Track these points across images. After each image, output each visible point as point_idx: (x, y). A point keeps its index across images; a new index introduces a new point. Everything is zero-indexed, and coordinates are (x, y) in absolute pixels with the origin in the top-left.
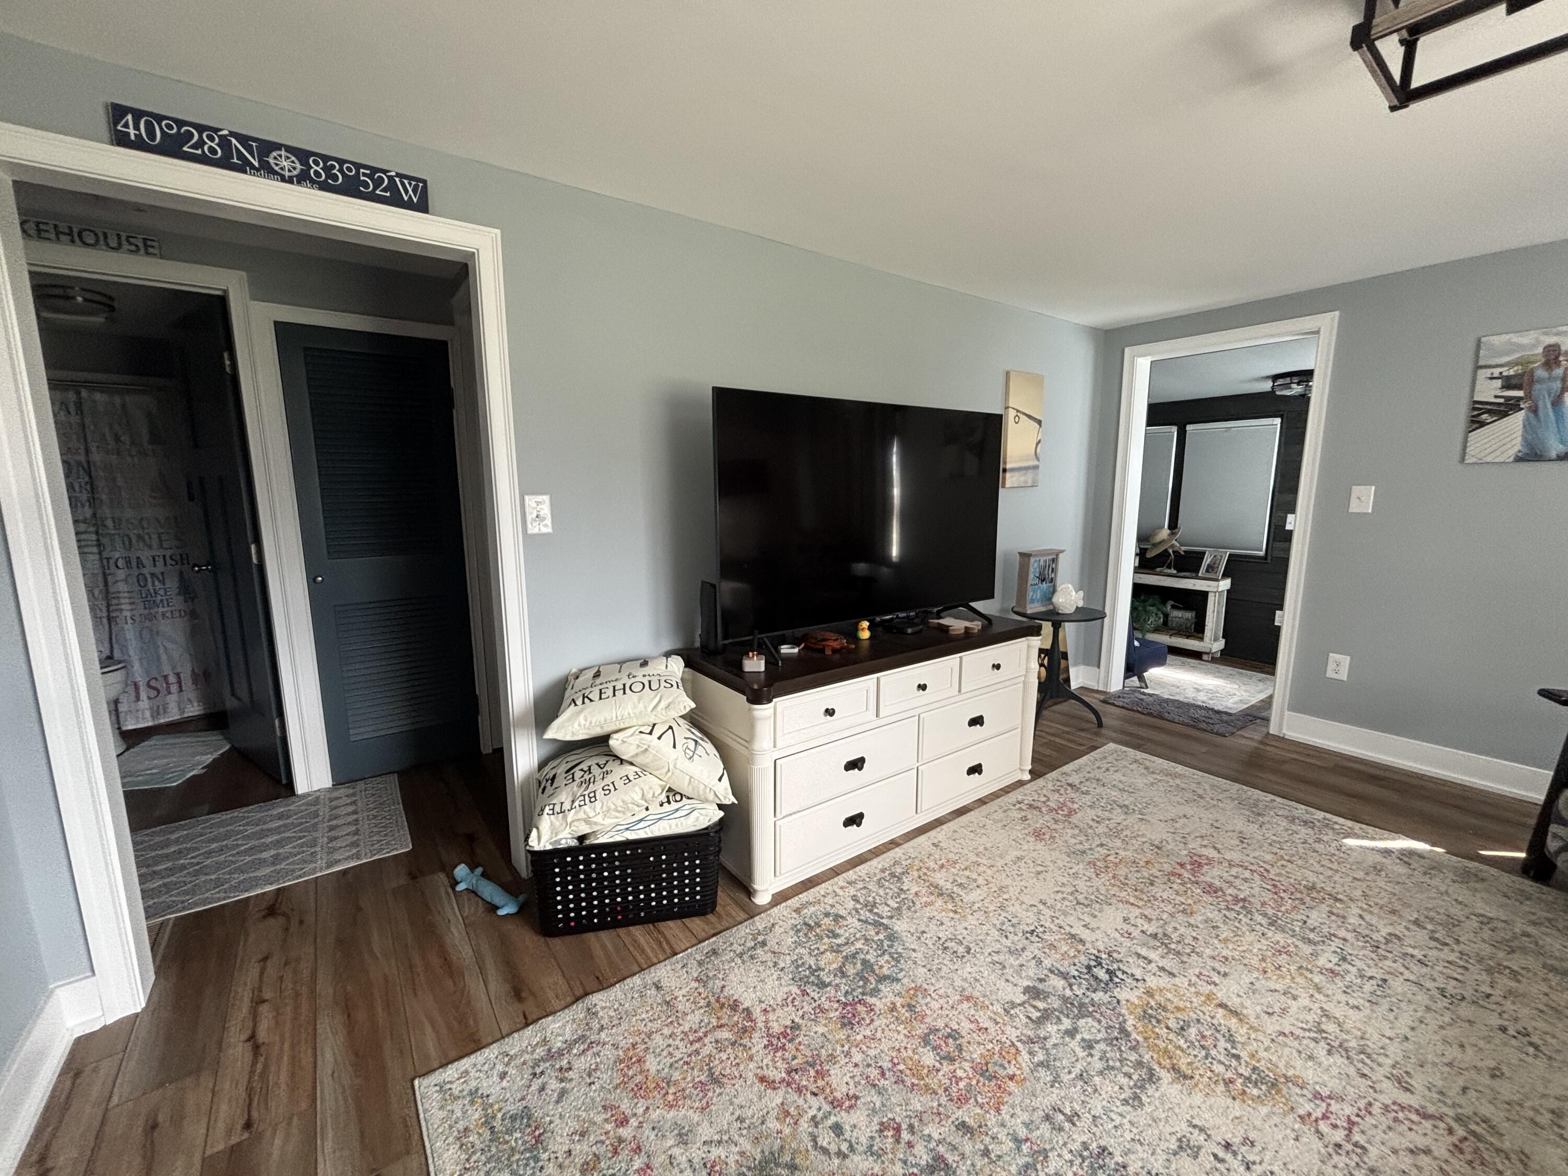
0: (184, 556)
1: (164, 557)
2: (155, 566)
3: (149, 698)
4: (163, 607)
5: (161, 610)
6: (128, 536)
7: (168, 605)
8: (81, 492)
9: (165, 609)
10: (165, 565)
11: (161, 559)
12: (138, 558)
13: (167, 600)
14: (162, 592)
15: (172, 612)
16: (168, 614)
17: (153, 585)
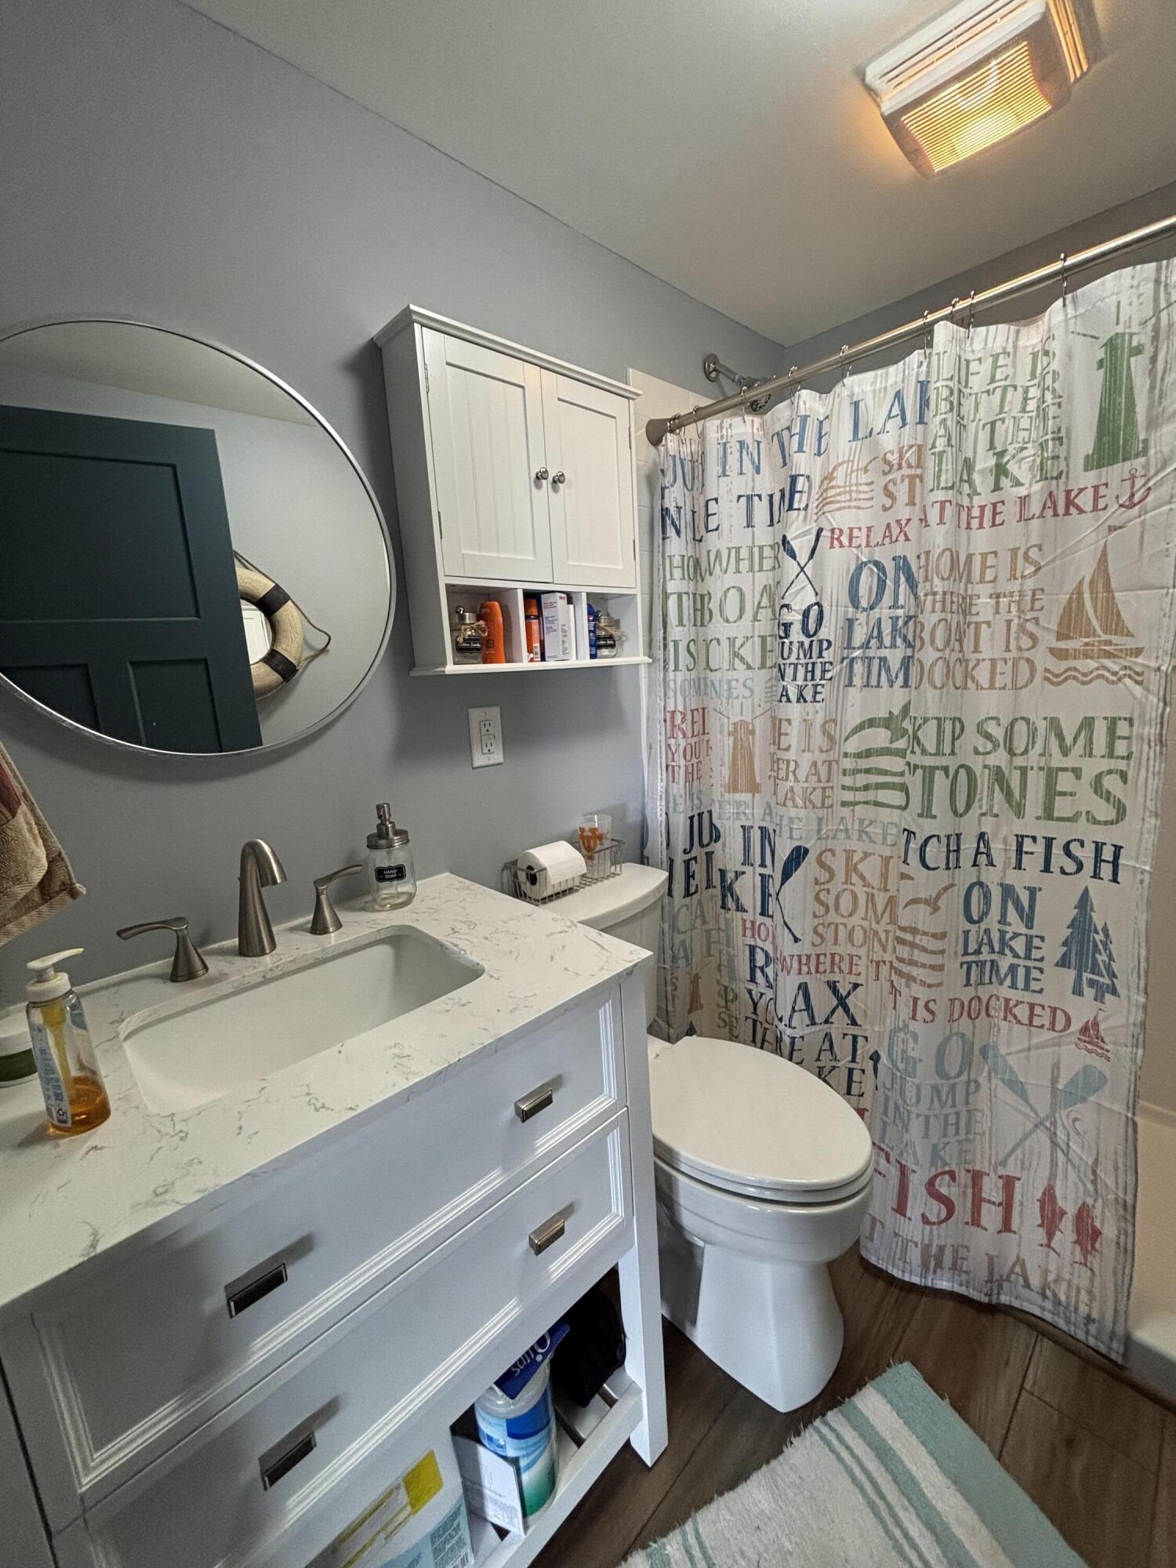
0: (1107, 854)
1: (1049, 842)
2: (1019, 866)
3: (925, 1220)
4: (1013, 986)
5: (1005, 991)
6: (969, 771)
7: (1027, 988)
8: (894, 646)
9: (1015, 995)
10: (1047, 869)
11: (1039, 848)
12: (982, 836)
13: (1028, 970)
14: (1019, 945)
15: (1032, 1006)
16: (1022, 1013)
17: (1003, 920)
